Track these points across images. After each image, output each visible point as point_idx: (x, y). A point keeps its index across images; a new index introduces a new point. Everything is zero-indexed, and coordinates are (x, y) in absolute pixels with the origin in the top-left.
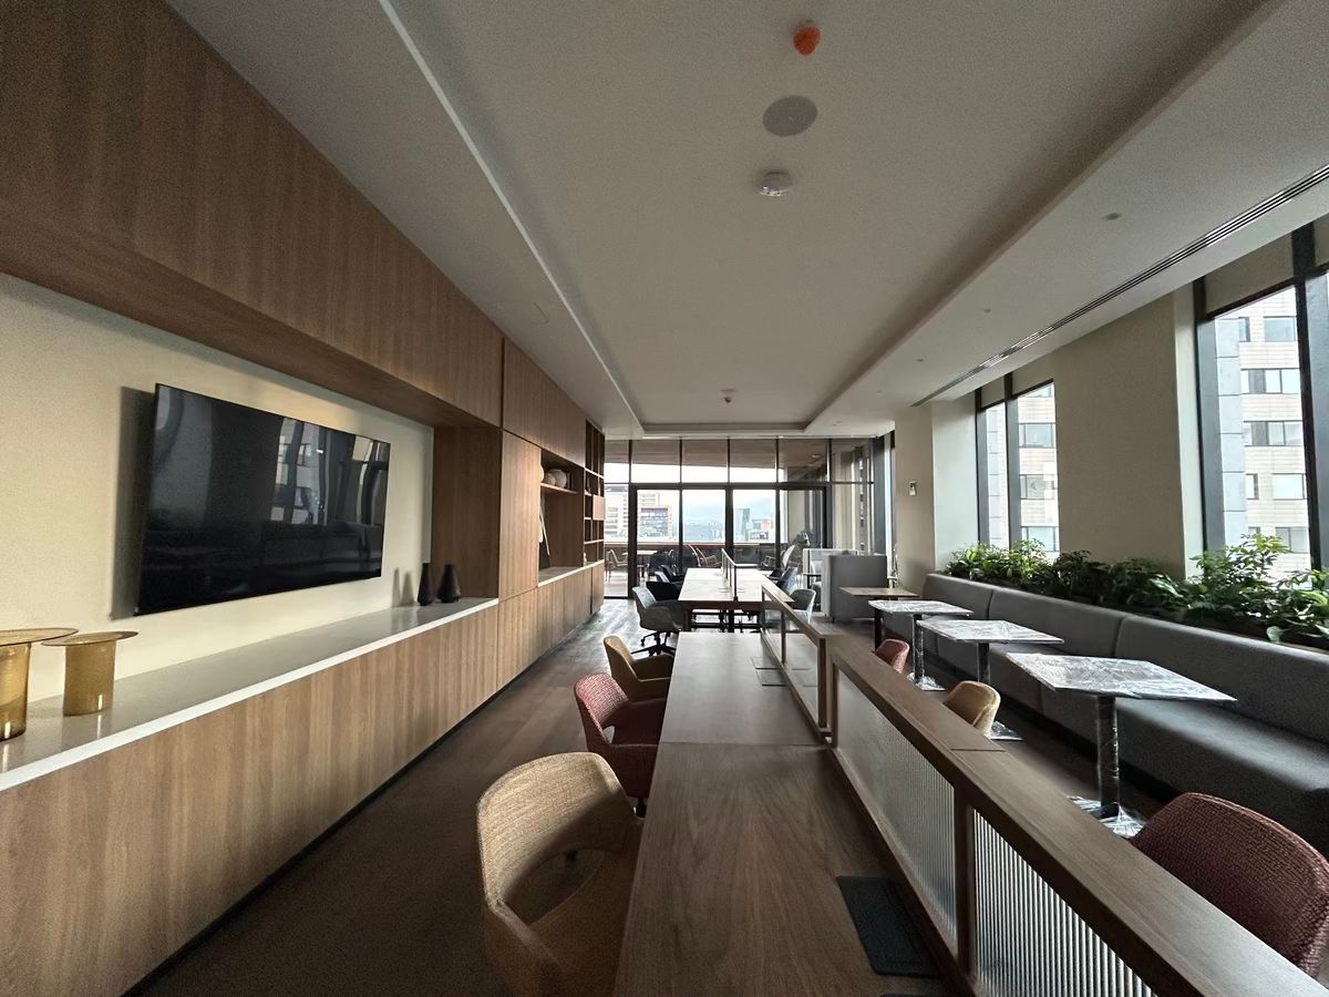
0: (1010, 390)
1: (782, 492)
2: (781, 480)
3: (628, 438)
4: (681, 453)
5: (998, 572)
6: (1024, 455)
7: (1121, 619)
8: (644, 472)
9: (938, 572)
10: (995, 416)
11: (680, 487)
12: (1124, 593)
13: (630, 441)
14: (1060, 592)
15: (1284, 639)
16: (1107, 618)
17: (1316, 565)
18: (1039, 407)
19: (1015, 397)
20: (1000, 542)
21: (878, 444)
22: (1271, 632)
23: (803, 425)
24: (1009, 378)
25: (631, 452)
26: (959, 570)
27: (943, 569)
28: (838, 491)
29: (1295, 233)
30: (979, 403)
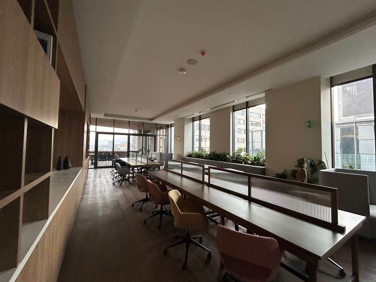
0: (200, 118)
1: (144, 137)
2: (136, 133)
3: (95, 117)
4: (114, 124)
5: (199, 156)
6: (202, 132)
7: (223, 163)
8: (100, 129)
9: (185, 156)
10: (197, 123)
11: (114, 134)
12: (222, 158)
13: (96, 118)
14: (211, 159)
15: (244, 164)
16: (220, 163)
17: (247, 152)
18: (206, 122)
19: (201, 120)
20: (196, 150)
21: (167, 126)
22: (243, 163)
23: (152, 119)
24: (200, 116)
25: (97, 122)
26: (190, 156)
27: (186, 156)
28: (158, 137)
29: (246, 102)
30: (193, 120)
